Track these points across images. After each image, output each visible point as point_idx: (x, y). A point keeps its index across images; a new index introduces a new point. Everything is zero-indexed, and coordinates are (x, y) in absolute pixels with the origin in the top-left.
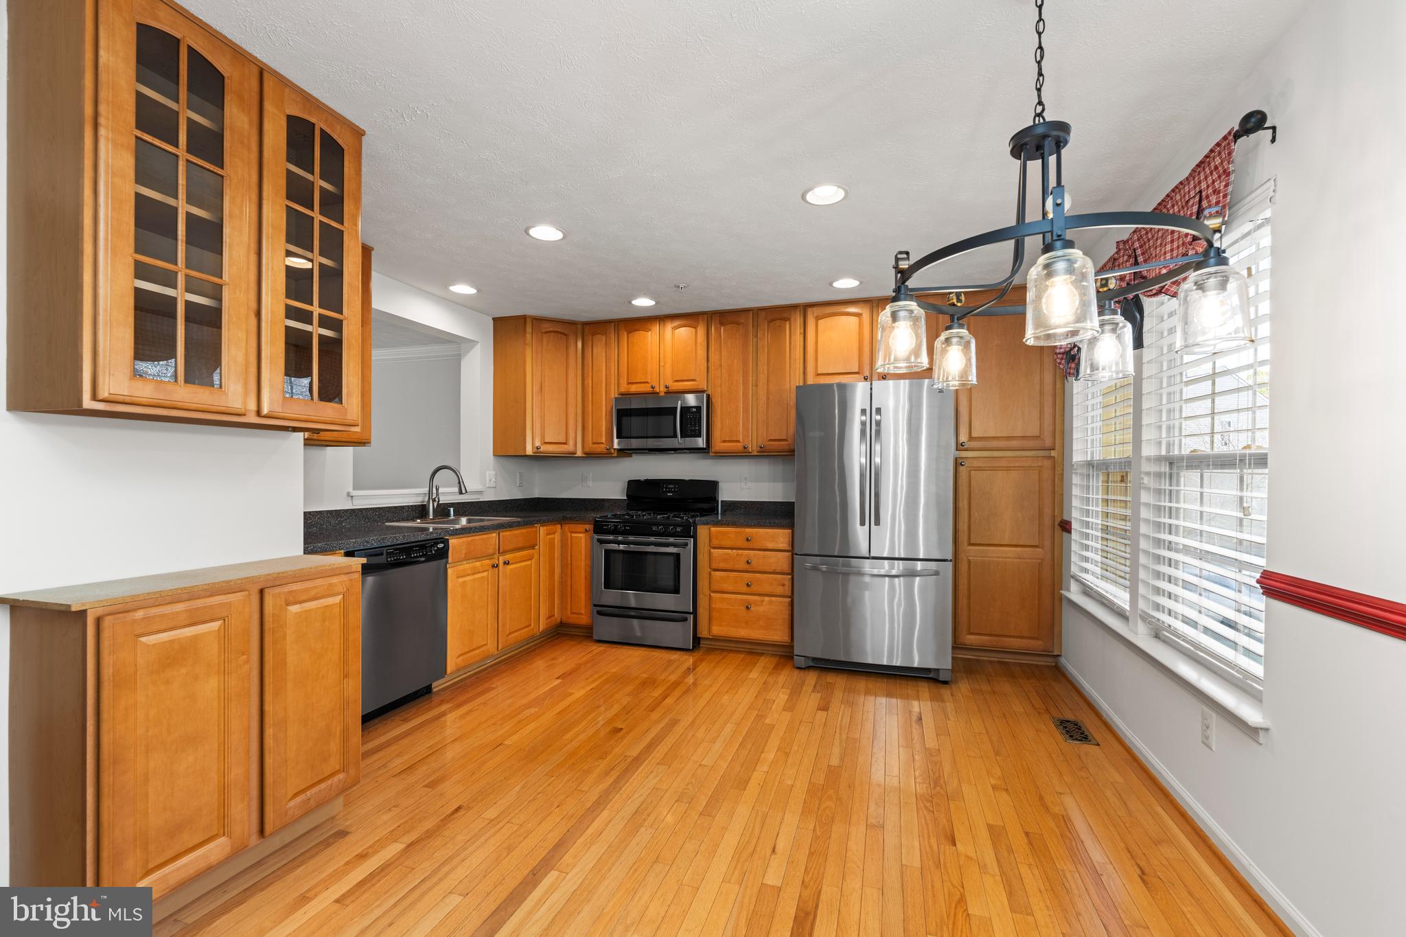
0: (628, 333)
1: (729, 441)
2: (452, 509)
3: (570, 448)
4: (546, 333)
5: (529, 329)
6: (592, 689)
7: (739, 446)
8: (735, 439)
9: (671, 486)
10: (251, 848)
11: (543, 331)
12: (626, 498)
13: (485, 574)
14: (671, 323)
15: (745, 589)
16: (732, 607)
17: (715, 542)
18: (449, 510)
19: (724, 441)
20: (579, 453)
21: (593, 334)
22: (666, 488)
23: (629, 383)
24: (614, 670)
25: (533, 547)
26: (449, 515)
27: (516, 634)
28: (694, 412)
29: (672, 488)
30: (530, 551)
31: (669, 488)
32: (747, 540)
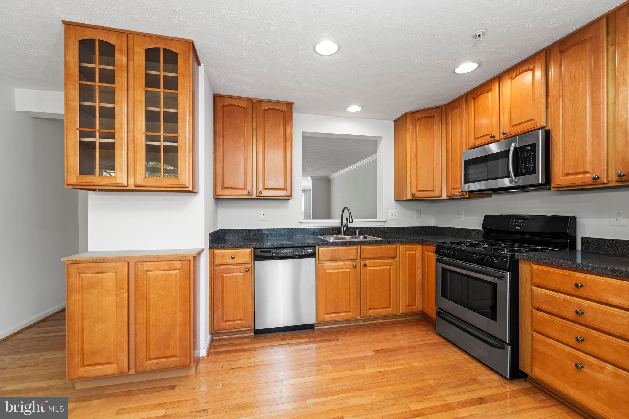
0: (474, 99)
1: (573, 174)
2: (357, 231)
3: (437, 193)
4: (419, 120)
5: (408, 121)
6: (379, 372)
7: (587, 178)
8: (582, 170)
9: (521, 221)
10: (129, 375)
11: (416, 119)
12: (482, 229)
13: (348, 270)
14: (509, 75)
15: (573, 342)
16: (558, 357)
17: (537, 280)
18: (356, 231)
19: (567, 175)
20: (444, 196)
21: (452, 110)
22: (515, 222)
23: (475, 139)
24: (416, 364)
25: (394, 258)
26: (355, 234)
27: (376, 310)
28: (528, 150)
29: (521, 223)
30: (390, 261)
31: (518, 223)
32: (576, 285)
